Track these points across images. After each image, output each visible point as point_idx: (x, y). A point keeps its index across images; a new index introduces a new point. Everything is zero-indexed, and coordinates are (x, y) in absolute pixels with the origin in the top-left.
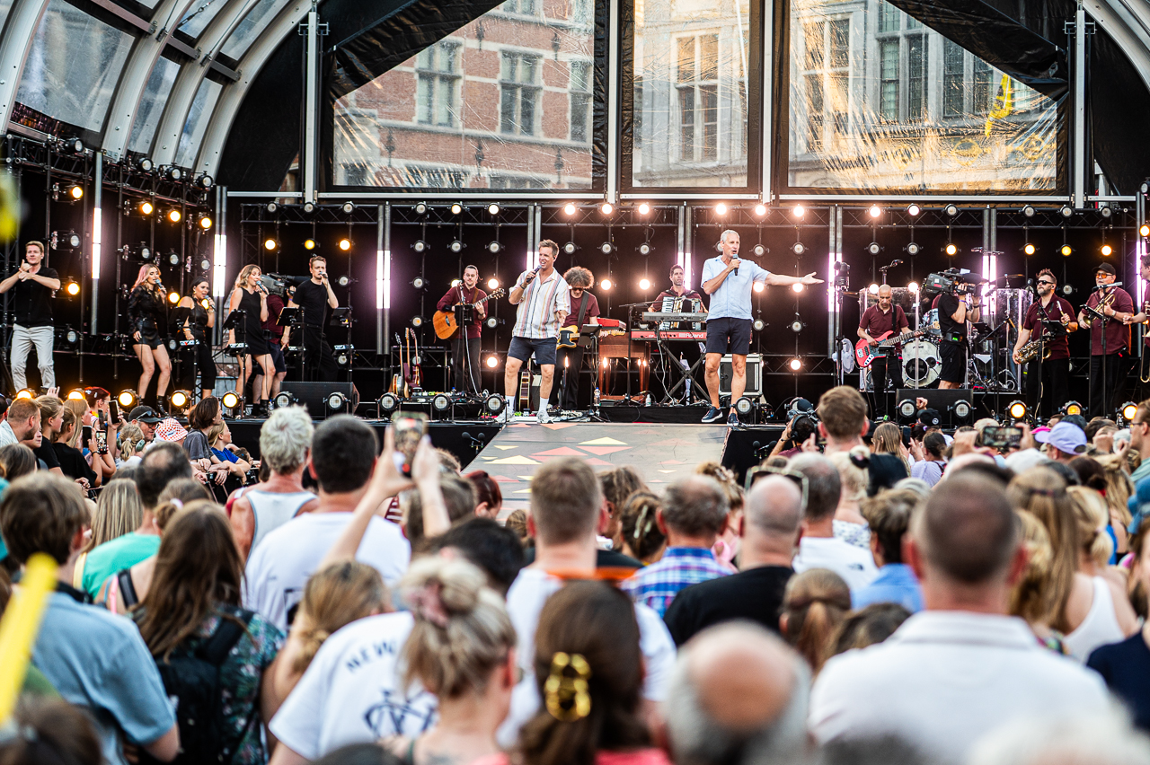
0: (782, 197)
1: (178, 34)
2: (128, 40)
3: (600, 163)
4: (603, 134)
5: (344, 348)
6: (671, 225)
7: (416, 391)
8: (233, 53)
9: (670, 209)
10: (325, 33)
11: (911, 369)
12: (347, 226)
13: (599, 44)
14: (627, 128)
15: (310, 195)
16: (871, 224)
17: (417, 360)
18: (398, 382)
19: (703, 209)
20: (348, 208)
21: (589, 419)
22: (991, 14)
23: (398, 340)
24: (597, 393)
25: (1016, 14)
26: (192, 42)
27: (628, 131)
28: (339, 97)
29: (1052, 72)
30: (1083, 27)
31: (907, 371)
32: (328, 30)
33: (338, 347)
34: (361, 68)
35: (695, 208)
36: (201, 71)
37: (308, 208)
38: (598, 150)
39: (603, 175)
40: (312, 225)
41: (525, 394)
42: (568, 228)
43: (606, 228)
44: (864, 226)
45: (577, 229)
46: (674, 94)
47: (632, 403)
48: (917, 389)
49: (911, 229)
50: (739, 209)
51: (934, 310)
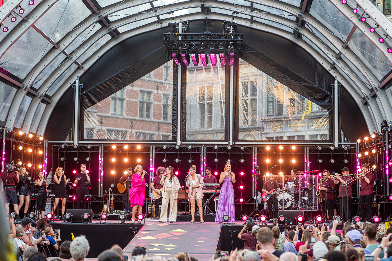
0: (236, 143)
1: (32, 88)
2: (14, 90)
3: (175, 132)
4: (176, 122)
5: (88, 196)
6: (199, 153)
7: (112, 210)
8: (50, 94)
9: (199, 147)
10: (81, 87)
11: (281, 202)
12: (88, 153)
13: (174, 91)
14: (184, 120)
15: (76, 142)
16: (266, 152)
17: (112, 199)
18: (106, 207)
19: (210, 147)
20: (89, 147)
22: (306, 82)
23: (106, 192)
25: (314, 82)
26: (36, 90)
27: (184, 121)
28: (86, 109)
29: (327, 101)
30: (337, 86)
31: (280, 203)
32: (82, 86)
33: (86, 196)
34: (94, 99)
35: (207, 147)
36: (40, 100)
37: (75, 147)
38: (174, 127)
39: (176, 136)
40: (77, 152)
41: (150, 211)
42: (164, 154)
43: (177, 154)
44: (264, 153)
45: (167, 154)
46: (198, 105)
47: (186, 214)
48: (283, 209)
49: (280, 154)
50: (222, 147)
51: (288, 182)
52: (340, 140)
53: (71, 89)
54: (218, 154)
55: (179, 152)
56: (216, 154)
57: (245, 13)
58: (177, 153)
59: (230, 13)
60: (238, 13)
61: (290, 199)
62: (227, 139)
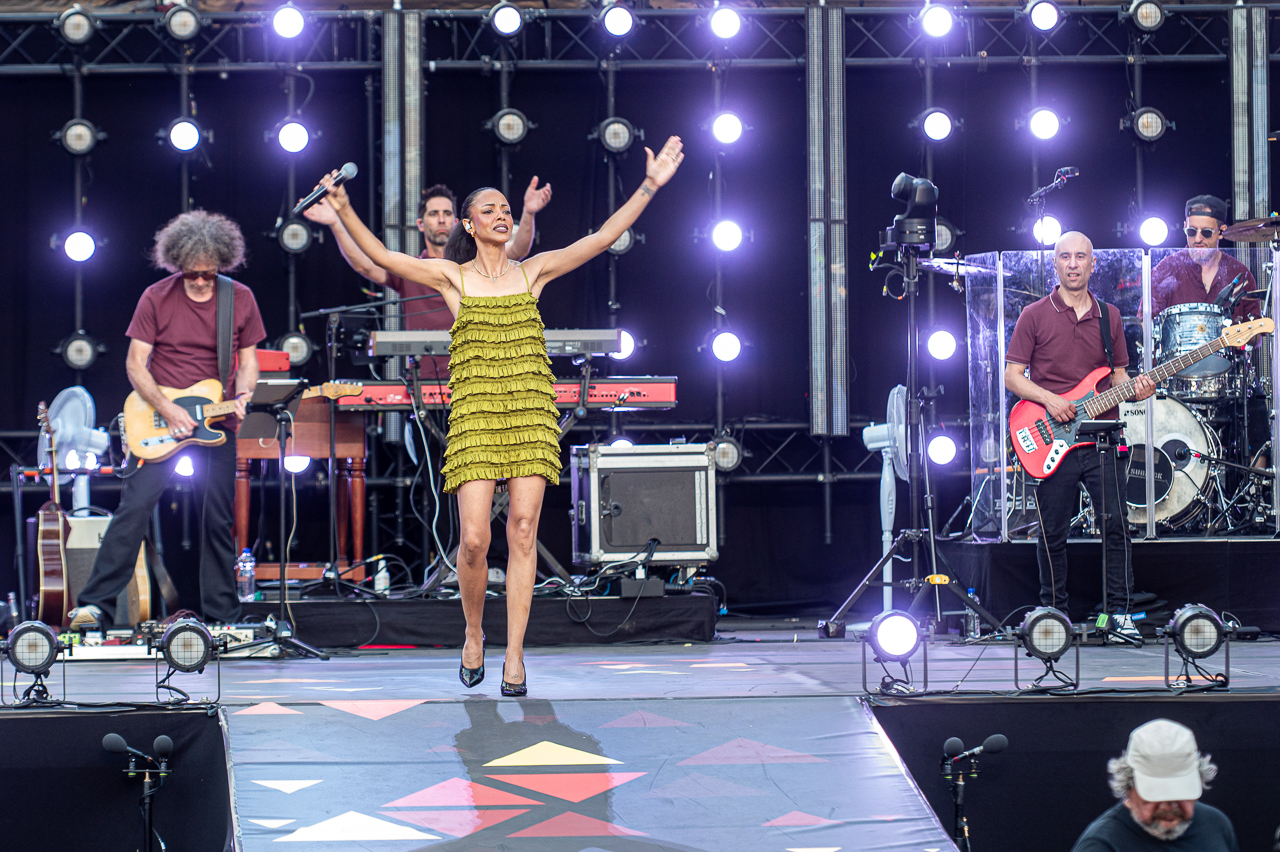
9: (355, 19)
16: (916, 53)
19: (448, 19)
21: (272, 650)
24: (246, 565)
35: (425, 13)
41: (55, 574)
42: (64, 80)
43: (172, 79)
44: (898, 60)
45: (90, 80)
47: (345, 587)
48: (1151, 532)
49: (1027, 68)
50: (548, 18)
51: (1175, 310)
54: (517, 75)
55: (190, 60)
56: (496, 74)
58: (175, 69)
61: (1197, 444)
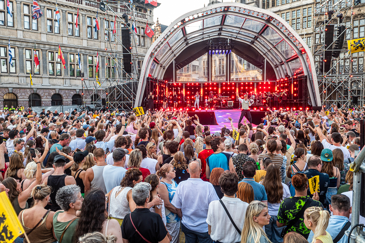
0: (230, 82)
3: (209, 79)
6: (218, 85)
9: (218, 83)
12: (180, 86)
15: (174, 82)
20: (180, 84)
28: (177, 70)
29: (262, 66)
30: (266, 61)
32: (176, 63)
34: (180, 67)
44: (241, 85)
46: (203, 68)
49: (246, 85)
50: (226, 83)
52: (266, 80)
53: (172, 64)
55: (211, 85)
56: (224, 86)
57: (235, 35)
59: (230, 35)
60: (233, 35)
61: (253, 101)
62: (227, 80)
